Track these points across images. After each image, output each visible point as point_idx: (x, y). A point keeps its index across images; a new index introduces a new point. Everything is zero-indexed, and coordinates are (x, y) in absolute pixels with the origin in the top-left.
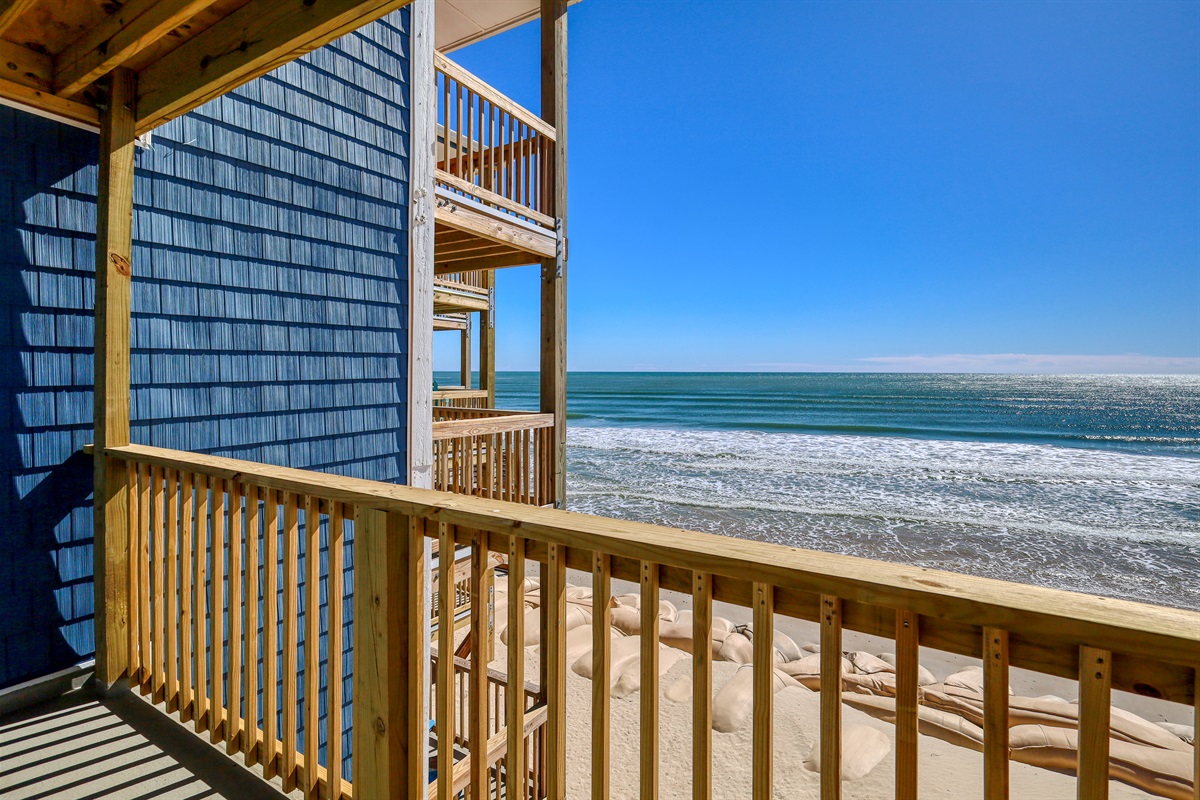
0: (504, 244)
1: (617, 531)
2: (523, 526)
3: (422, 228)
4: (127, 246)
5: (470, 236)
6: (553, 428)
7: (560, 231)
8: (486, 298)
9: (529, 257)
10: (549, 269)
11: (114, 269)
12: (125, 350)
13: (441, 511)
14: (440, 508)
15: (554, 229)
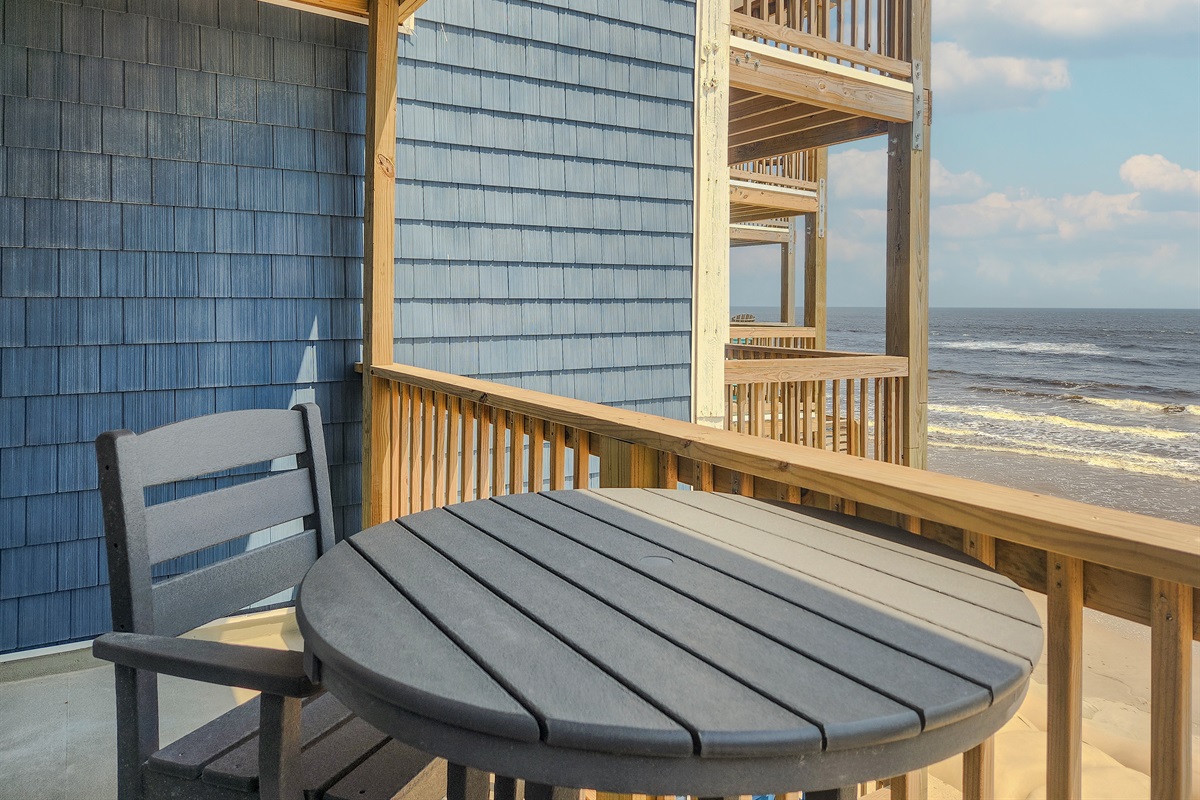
0: (830, 109)
1: (926, 485)
2: (791, 469)
3: (711, 96)
4: (391, 144)
5: (781, 101)
6: (906, 380)
7: (920, 82)
8: (814, 194)
9: (869, 126)
10: (900, 140)
11: (380, 171)
12: (390, 260)
13: (692, 445)
14: (691, 441)
15: (909, 79)
